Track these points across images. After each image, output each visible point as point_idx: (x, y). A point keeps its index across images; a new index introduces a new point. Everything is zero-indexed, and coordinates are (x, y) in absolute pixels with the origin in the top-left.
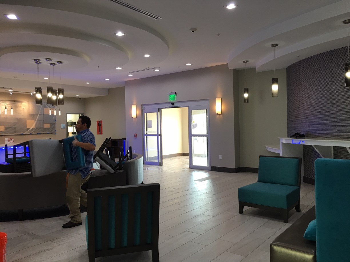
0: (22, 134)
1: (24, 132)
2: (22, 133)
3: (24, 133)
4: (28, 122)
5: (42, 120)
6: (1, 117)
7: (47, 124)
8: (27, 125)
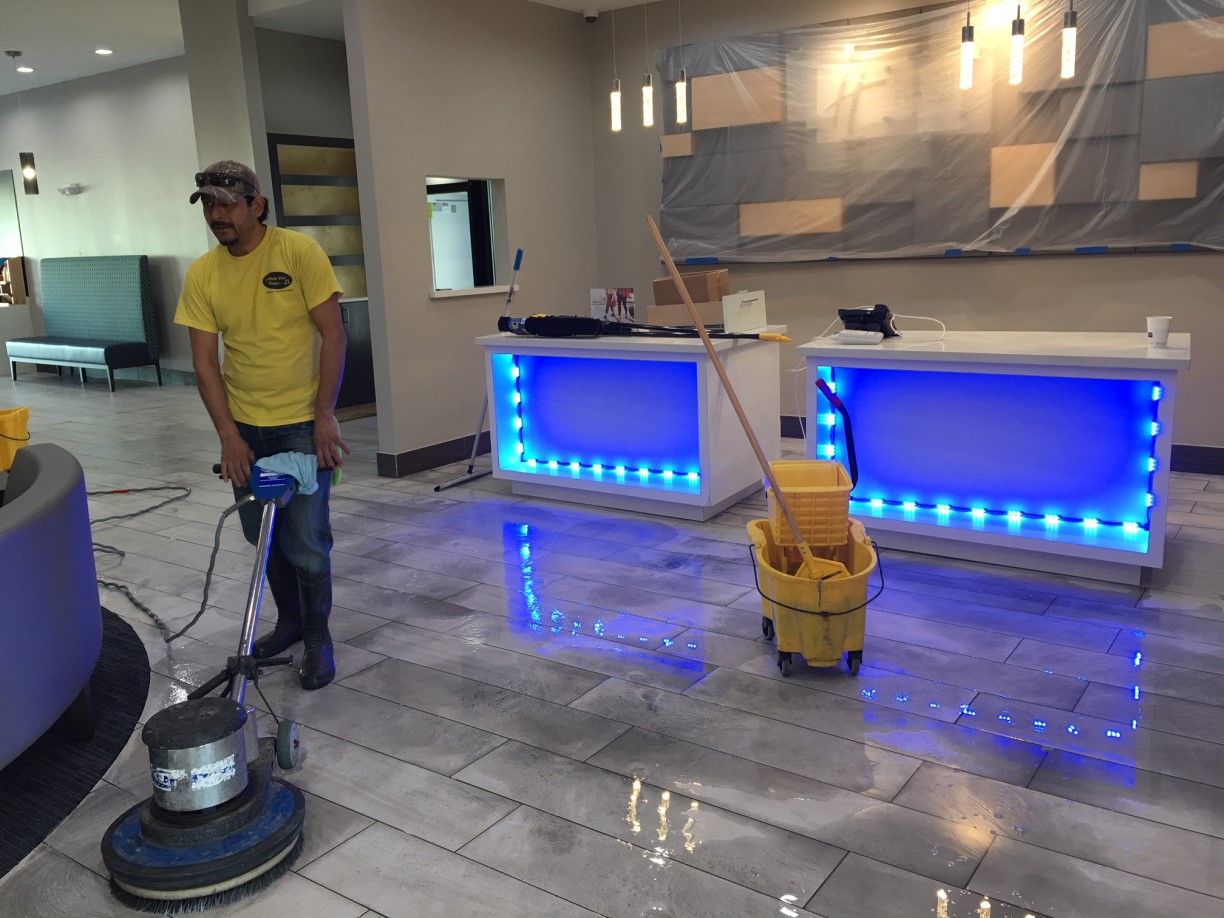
0: (953, 256)
1: (966, 242)
2: (954, 245)
3: (968, 247)
4: (1003, 158)
5: (1121, 138)
6: (820, 139)
7: (1170, 165)
8: (988, 183)
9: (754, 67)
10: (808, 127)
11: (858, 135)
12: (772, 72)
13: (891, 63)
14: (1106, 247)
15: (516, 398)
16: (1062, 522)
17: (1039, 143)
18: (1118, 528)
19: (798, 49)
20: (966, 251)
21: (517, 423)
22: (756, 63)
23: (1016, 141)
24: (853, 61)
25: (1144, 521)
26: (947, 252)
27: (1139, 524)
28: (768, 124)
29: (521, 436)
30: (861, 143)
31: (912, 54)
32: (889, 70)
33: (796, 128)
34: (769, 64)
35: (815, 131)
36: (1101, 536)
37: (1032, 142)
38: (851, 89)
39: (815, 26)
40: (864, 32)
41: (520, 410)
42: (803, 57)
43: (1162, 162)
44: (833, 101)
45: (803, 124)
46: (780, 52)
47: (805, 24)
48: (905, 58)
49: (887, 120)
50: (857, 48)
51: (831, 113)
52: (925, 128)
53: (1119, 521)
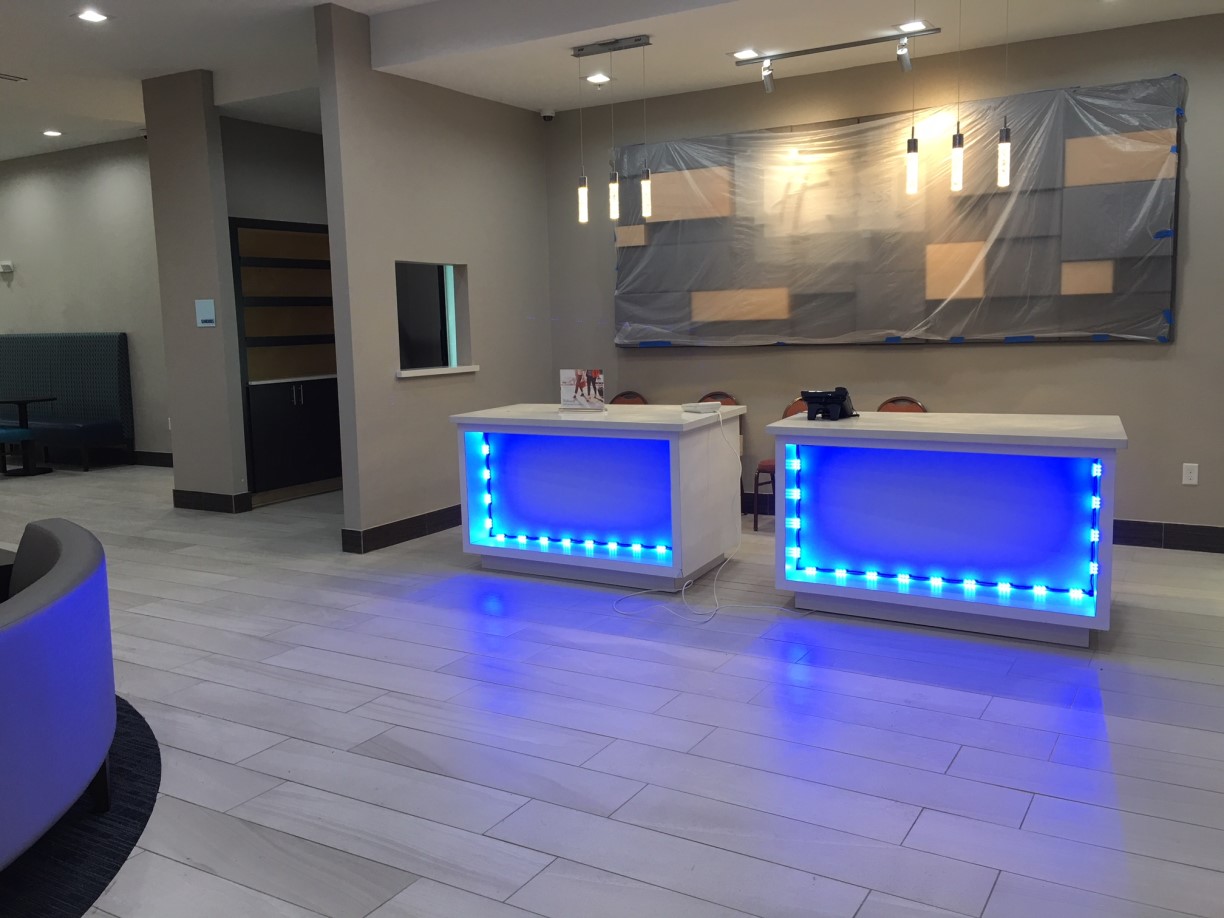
0: (893, 343)
1: (906, 329)
2: (894, 333)
3: (908, 335)
4: (936, 254)
5: (1044, 238)
6: (767, 233)
7: (1089, 263)
8: (924, 277)
9: (704, 167)
10: (757, 223)
11: (803, 231)
12: (722, 172)
13: (832, 166)
14: (1033, 337)
15: (486, 474)
16: (1014, 590)
17: (970, 241)
18: (1066, 594)
19: (745, 151)
20: (906, 339)
21: (487, 499)
22: (705, 162)
23: (948, 240)
24: (799, 164)
25: (1088, 588)
26: (888, 339)
27: (1084, 591)
28: (717, 218)
29: (490, 511)
30: (806, 238)
31: (853, 159)
32: (831, 173)
33: (744, 223)
34: (720, 164)
35: (762, 226)
36: (1049, 601)
37: (962, 240)
38: (795, 189)
39: (760, 131)
40: (808, 138)
41: (489, 487)
42: (750, 158)
43: (1081, 261)
44: (780, 199)
45: (751, 220)
46: (729, 153)
47: (751, 129)
48: (846, 162)
49: (830, 218)
50: (800, 152)
51: (777, 211)
52: (865, 226)
53: (1065, 588)
